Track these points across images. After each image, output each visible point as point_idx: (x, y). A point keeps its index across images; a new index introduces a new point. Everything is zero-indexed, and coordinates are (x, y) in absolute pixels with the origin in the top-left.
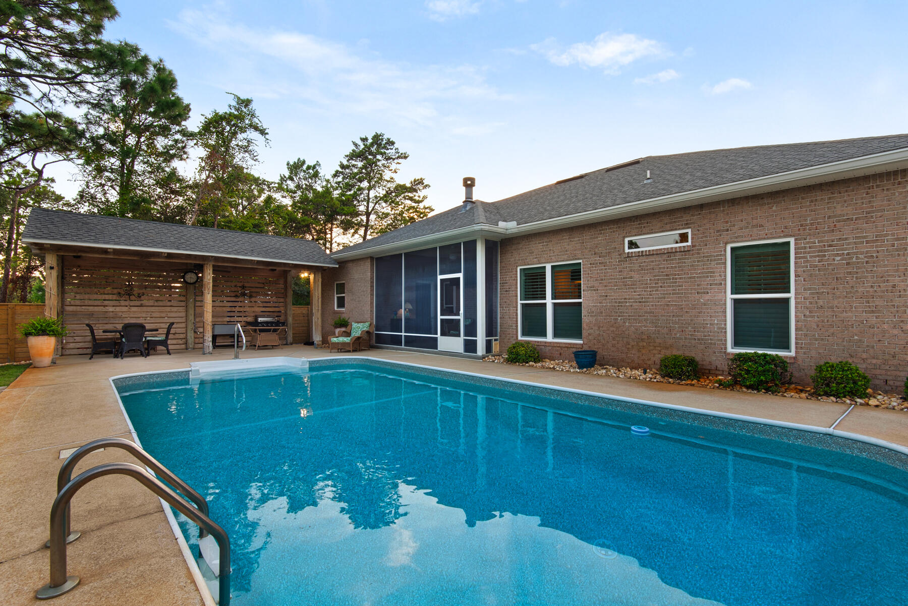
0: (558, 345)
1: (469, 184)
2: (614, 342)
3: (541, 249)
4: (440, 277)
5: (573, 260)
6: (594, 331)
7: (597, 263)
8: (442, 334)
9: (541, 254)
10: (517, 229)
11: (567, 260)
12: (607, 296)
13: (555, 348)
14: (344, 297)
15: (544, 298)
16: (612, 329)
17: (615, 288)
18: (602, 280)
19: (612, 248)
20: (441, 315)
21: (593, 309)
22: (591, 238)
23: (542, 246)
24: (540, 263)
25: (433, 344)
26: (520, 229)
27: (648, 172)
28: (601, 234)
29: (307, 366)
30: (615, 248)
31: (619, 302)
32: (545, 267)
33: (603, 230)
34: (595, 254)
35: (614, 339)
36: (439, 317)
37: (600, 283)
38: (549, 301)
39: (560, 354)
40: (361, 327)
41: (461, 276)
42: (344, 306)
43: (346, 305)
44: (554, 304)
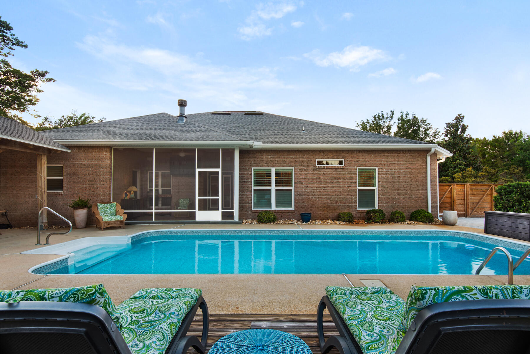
0: (281, 212)
1: (182, 104)
2: (311, 208)
3: (270, 159)
4: (197, 170)
5: (289, 167)
6: (301, 204)
7: (302, 170)
8: (200, 209)
9: (269, 162)
10: (261, 147)
11: (286, 167)
12: (307, 186)
13: (278, 213)
14: (62, 180)
15: (270, 186)
16: (310, 202)
17: (312, 182)
18: (305, 178)
19: (310, 164)
20: (199, 196)
21: (301, 192)
22: (299, 157)
23: (270, 157)
24: (268, 167)
25: (192, 216)
26: (263, 147)
27: (303, 127)
28: (305, 156)
30: (312, 164)
31: (314, 189)
32: (271, 169)
33: (306, 154)
34: (302, 165)
35: (311, 207)
36: (197, 198)
37: (304, 180)
38: (273, 188)
39: (282, 216)
40: (109, 207)
41: (220, 170)
42: (61, 188)
43: (64, 188)
44: (276, 190)
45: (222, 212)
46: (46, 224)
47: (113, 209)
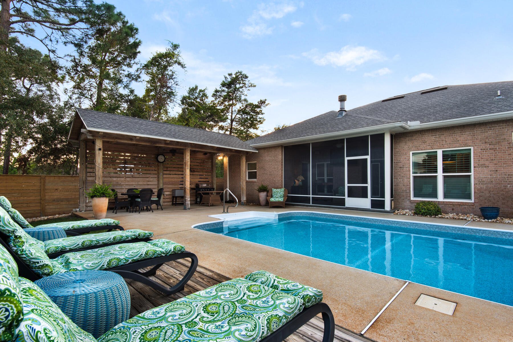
0: (451, 204)
1: (342, 99)
2: (503, 201)
3: (434, 139)
4: (346, 159)
5: (465, 146)
6: (485, 194)
7: (487, 149)
8: (349, 196)
9: (434, 143)
10: (420, 126)
11: (459, 147)
12: (497, 171)
13: (448, 206)
14: (256, 172)
15: (436, 172)
16: (502, 193)
17: (505, 165)
18: (492, 160)
19: (502, 139)
20: (348, 183)
21: (484, 179)
22: (481, 132)
23: (435, 137)
24: (432, 149)
25: (342, 202)
26: (422, 126)
27: (499, 92)
28: (491, 129)
29: (277, 217)
30: (505, 139)
31: (509, 175)
32: (436, 152)
33: (493, 127)
34: (486, 143)
35: (503, 199)
36: (347, 185)
37: (490, 162)
38: (440, 175)
39: (453, 209)
40: (279, 191)
41: (368, 157)
42: (255, 178)
43: (257, 177)
44: (445, 176)
45: (372, 200)
46: (245, 202)
47: (281, 193)
